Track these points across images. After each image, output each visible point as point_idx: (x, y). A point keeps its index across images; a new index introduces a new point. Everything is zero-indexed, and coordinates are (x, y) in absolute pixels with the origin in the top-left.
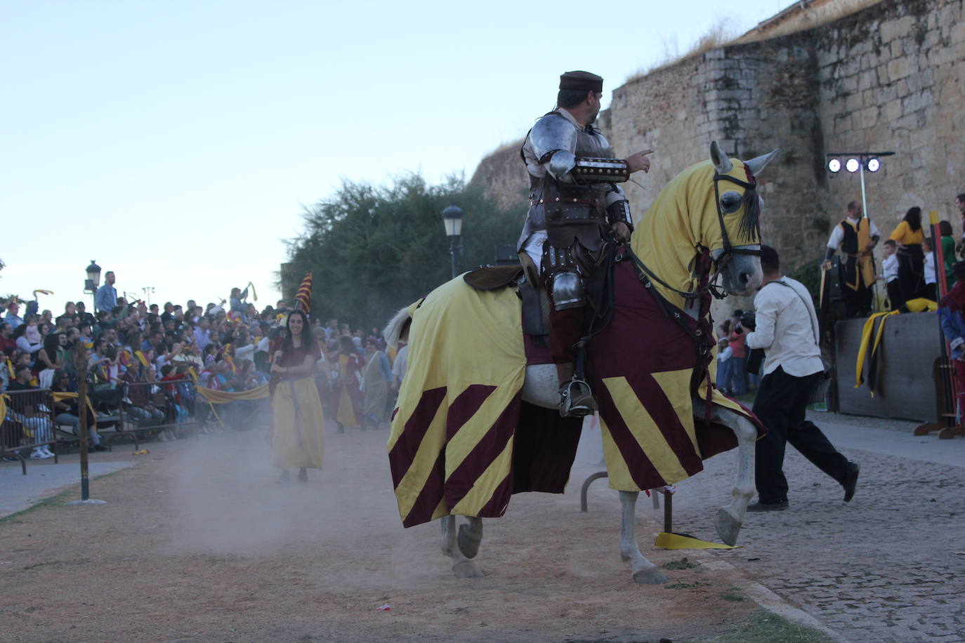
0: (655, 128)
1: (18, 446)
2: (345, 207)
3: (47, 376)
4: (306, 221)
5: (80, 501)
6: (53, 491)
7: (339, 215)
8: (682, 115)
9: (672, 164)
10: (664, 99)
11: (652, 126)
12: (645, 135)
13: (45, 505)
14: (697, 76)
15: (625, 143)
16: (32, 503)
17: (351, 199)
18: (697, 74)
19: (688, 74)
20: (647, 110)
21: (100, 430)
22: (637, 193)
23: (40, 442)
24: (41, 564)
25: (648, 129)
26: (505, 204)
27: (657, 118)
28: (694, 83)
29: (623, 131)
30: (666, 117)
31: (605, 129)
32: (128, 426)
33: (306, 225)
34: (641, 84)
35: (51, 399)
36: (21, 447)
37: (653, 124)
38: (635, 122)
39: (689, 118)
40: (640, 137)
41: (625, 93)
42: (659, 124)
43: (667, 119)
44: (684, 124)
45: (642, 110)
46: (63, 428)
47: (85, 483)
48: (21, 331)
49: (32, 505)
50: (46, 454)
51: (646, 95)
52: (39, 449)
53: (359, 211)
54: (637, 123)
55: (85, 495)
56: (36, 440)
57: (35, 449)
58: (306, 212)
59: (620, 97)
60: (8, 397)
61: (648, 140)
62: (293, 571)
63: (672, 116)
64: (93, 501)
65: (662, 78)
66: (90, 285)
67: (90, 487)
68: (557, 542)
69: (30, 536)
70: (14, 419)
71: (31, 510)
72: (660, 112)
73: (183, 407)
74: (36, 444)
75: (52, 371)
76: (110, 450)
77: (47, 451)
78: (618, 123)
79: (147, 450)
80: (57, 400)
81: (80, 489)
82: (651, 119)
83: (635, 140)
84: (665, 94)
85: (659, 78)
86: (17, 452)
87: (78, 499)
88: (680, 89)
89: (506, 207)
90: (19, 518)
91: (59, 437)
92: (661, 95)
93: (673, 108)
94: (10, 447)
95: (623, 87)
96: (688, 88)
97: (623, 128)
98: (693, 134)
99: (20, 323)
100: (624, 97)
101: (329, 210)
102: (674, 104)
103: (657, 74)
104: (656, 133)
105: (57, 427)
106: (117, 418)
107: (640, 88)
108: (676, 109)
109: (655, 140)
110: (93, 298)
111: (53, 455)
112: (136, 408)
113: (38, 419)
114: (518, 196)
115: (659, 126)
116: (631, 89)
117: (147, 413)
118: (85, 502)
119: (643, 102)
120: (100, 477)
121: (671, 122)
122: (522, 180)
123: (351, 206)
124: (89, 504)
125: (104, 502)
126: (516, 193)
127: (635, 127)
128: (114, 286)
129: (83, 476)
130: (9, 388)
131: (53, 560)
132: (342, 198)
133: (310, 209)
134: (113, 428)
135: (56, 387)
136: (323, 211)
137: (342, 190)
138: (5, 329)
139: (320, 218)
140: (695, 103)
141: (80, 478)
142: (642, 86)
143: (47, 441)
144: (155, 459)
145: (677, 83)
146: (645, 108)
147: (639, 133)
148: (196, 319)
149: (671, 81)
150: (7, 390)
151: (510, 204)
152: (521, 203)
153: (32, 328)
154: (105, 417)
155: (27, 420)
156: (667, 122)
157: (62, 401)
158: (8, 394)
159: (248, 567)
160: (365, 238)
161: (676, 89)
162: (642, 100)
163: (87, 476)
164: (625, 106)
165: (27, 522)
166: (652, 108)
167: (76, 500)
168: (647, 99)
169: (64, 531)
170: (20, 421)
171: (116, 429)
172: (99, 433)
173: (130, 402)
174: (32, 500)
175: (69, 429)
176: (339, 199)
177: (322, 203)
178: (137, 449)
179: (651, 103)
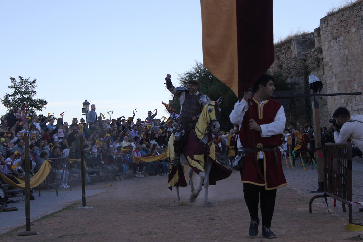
0: (341, 36)
1: (54, 183)
2: (198, 75)
3: (67, 152)
4: (180, 81)
5: (82, 207)
6: (70, 203)
7: (195, 78)
8: (354, 30)
9: (349, 52)
10: (345, 22)
11: (339, 35)
12: (336, 39)
13: (66, 209)
14: (361, 12)
15: (327, 43)
16: (61, 208)
17: (200, 71)
18: (361, 10)
19: (356, 11)
20: (337, 28)
21: (89, 176)
22: (333, 66)
23: (64, 181)
24: (65, 236)
25: (337, 37)
26: (271, 72)
27: (342, 31)
28: (359, 15)
29: (326, 38)
30: (346, 31)
31: (317, 37)
32: (102, 174)
33: (180, 83)
34: (334, 16)
35: (69, 161)
36: (56, 183)
37: (340, 34)
38: (331, 33)
39: (357, 31)
40: (334, 40)
41: (327, 20)
42: (343, 34)
43: (347, 32)
44: (355, 34)
45: (335, 28)
46: (74, 175)
47: (84, 199)
48: (55, 131)
49: (61, 209)
50: (66, 186)
51: (337, 21)
52: (63, 184)
53: (204, 77)
54: (332, 34)
55: (84, 205)
56: (62, 180)
57: (61, 184)
58: (180, 77)
59: (324, 22)
60: (50, 161)
61: (338, 42)
62: (178, 239)
63: (349, 30)
64: (87, 208)
65: (344, 13)
66: (85, 111)
67: (86, 201)
68: (298, 227)
69: (60, 223)
70: (52, 171)
71: (60, 211)
72: (344, 29)
73: (126, 165)
74: (62, 181)
75: (69, 149)
76: (95, 185)
77: (67, 185)
78: (323, 34)
79: (111, 185)
80: (71, 162)
81: (82, 202)
82: (339, 32)
83: (332, 42)
84: (345, 20)
85: (343, 13)
86: (54, 185)
87: (81, 207)
88: (353, 18)
89: (271, 73)
90: (56, 215)
91: (72, 179)
92: (343, 21)
93: (349, 27)
94: (51, 183)
95: (326, 17)
96: (357, 17)
97: (326, 37)
98: (359, 39)
99: (54, 128)
100: (326, 22)
101: (190, 76)
102: (350, 25)
103: (342, 11)
104: (342, 38)
105: (71, 174)
106: (98, 170)
107: (334, 18)
108: (351, 27)
109: (341, 42)
110: (86, 117)
111: (70, 187)
112: (106, 166)
113: (63, 171)
114: (277, 68)
115: (343, 35)
116: (329, 18)
117: (111, 168)
118: (84, 208)
119: (336, 23)
120: (91, 197)
121: (349, 33)
122: (279, 61)
123: (200, 74)
124: (86, 209)
125: (92, 208)
126: (276, 67)
127: (331, 36)
128: (95, 111)
129: (83, 196)
130: (50, 157)
131: (71, 234)
132: (196, 71)
133: (182, 76)
134: (95, 175)
135: (70, 156)
136: (188, 77)
137: (196, 66)
138: (48, 131)
139: (186, 80)
140: (360, 24)
141: (82, 197)
142: (335, 17)
143: (67, 180)
144: (114, 189)
145: (351, 15)
146: (336, 27)
147: (333, 38)
148: (132, 126)
149: (349, 14)
150: (49, 158)
151: (273, 72)
152: (278, 72)
153: (60, 130)
154: (92, 170)
155: (58, 171)
156: (346, 33)
157: (73, 163)
158: (50, 160)
159: (157, 238)
160: (207, 88)
161: (351, 18)
162: (335, 23)
163: (85, 196)
164: (327, 26)
165: (59, 217)
166: (339, 27)
167: (80, 207)
168: (337, 23)
169: (75, 221)
170: (55, 172)
171: (97, 175)
172: (90, 177)
173: (103, 163)
174: (61, 207)
175: (76, 175)
176: (195, 71)
177: (187, 73)
178: (106, 184)
179: (339, 24)
